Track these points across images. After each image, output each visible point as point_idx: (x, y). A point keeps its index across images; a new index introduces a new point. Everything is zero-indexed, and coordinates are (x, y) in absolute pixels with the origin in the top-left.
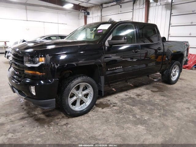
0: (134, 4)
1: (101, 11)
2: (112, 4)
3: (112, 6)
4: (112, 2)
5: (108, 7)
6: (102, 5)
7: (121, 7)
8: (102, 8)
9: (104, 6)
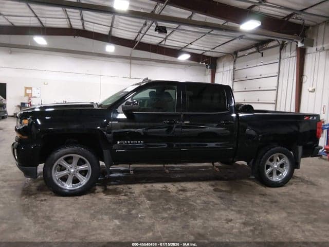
0: (281, 49)
1: (235, 61)
2: (251, 51)
3: (250, 54)
4: (251, 48)
5: (245, 55)
6: (236, 53)
7: (262, 56)
8: (237, 57)
9: (240, 54)
